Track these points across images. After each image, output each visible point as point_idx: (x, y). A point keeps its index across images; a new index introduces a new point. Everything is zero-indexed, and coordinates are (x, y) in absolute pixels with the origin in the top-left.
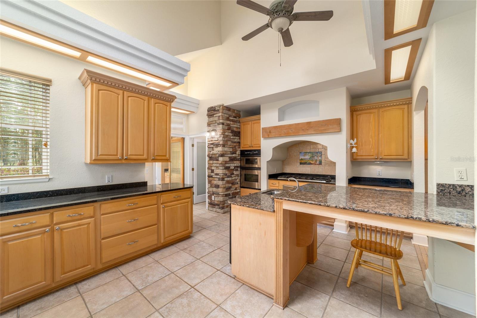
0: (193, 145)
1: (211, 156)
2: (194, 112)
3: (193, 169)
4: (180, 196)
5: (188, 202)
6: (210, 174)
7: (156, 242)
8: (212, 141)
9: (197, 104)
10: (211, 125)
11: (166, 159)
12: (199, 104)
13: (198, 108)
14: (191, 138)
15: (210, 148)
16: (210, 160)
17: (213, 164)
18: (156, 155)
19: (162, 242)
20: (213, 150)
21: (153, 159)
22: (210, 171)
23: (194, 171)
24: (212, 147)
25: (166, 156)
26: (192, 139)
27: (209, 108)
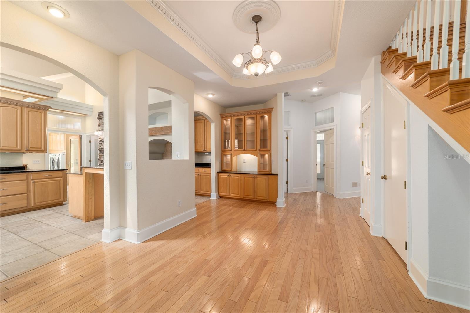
0: (90, 142)
1: (100, 150)
2: (89, 115)
3: (90, 161)
4: (51, 176)
5: (60, 180)
6: (100, 164)
7: (26, 205)
8: (101, 138)
9: (91, 108)
10: (100, 126)
11: (41, 150)
12: (93, 109)
13: (92, 111)
14: (88, 136)
15: (100, 144)
16: (100, 153)
17: (102, 156)
18: (30, 147)
19: (32, 205)
20: (102, 145)
21: (27, 150)
22: (100, 161)
23: (91, 163)
24: (102, 143)
25: (41, 148)
26: (90, 137)
27: (99, 113)
